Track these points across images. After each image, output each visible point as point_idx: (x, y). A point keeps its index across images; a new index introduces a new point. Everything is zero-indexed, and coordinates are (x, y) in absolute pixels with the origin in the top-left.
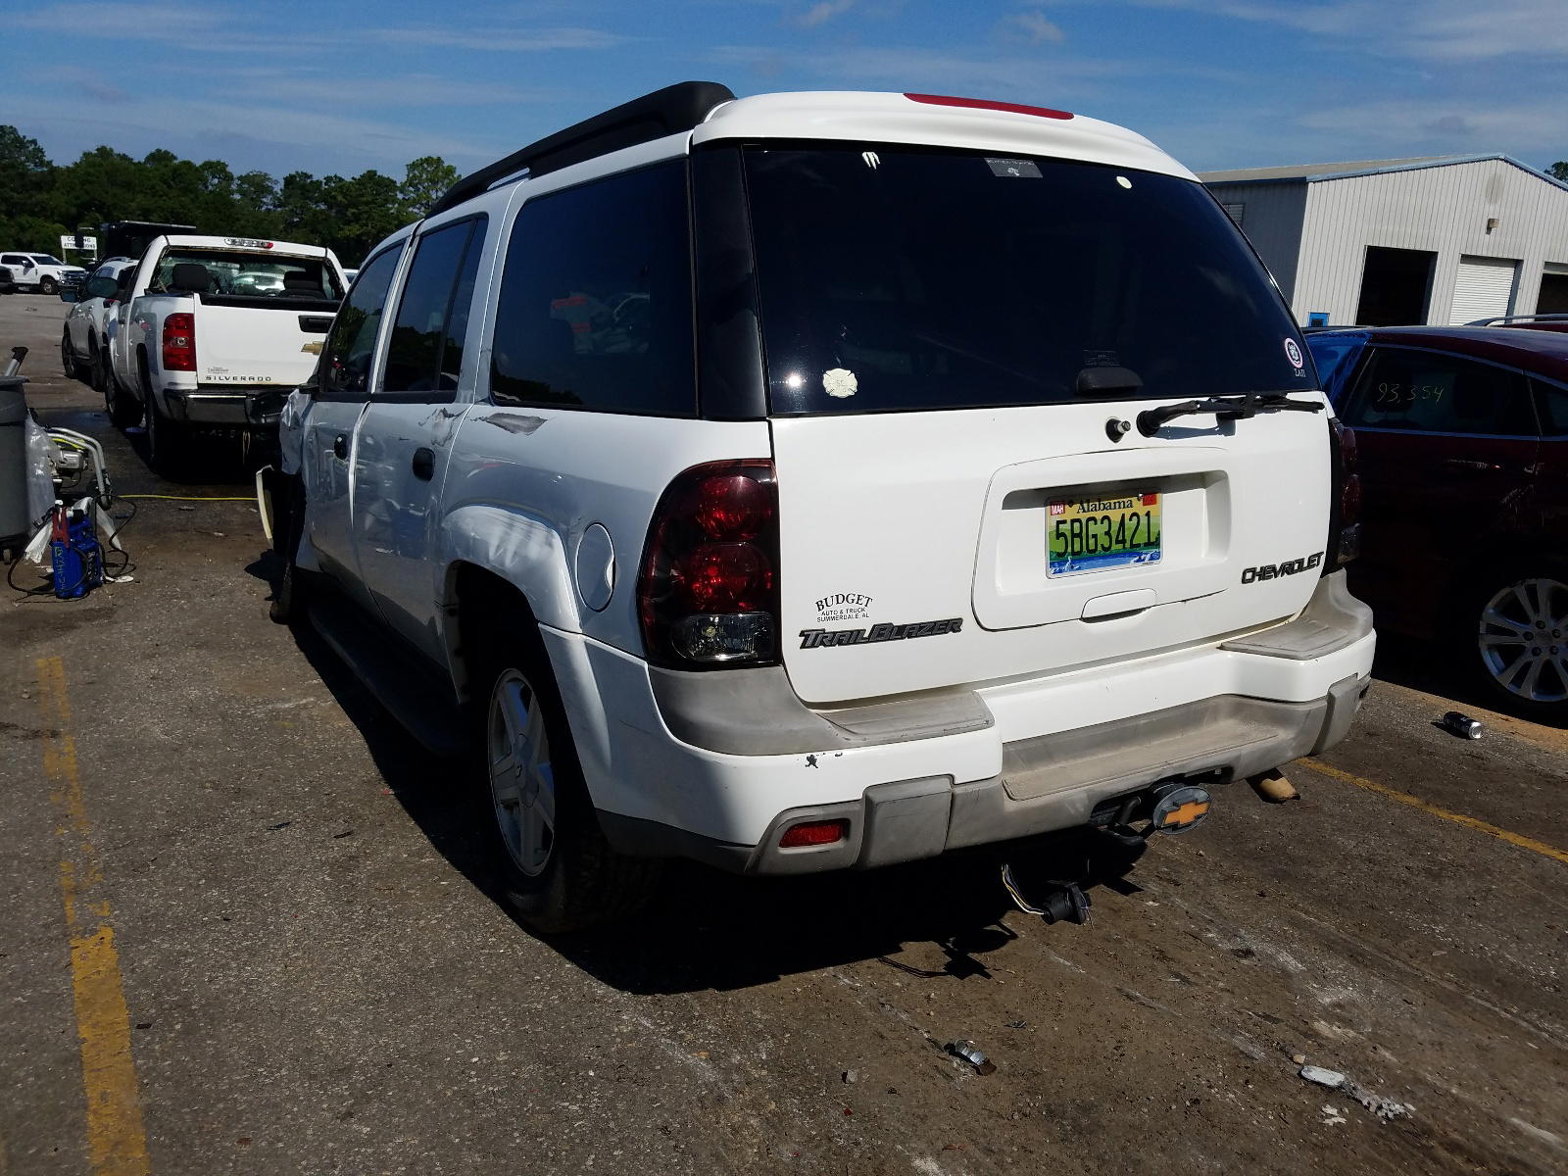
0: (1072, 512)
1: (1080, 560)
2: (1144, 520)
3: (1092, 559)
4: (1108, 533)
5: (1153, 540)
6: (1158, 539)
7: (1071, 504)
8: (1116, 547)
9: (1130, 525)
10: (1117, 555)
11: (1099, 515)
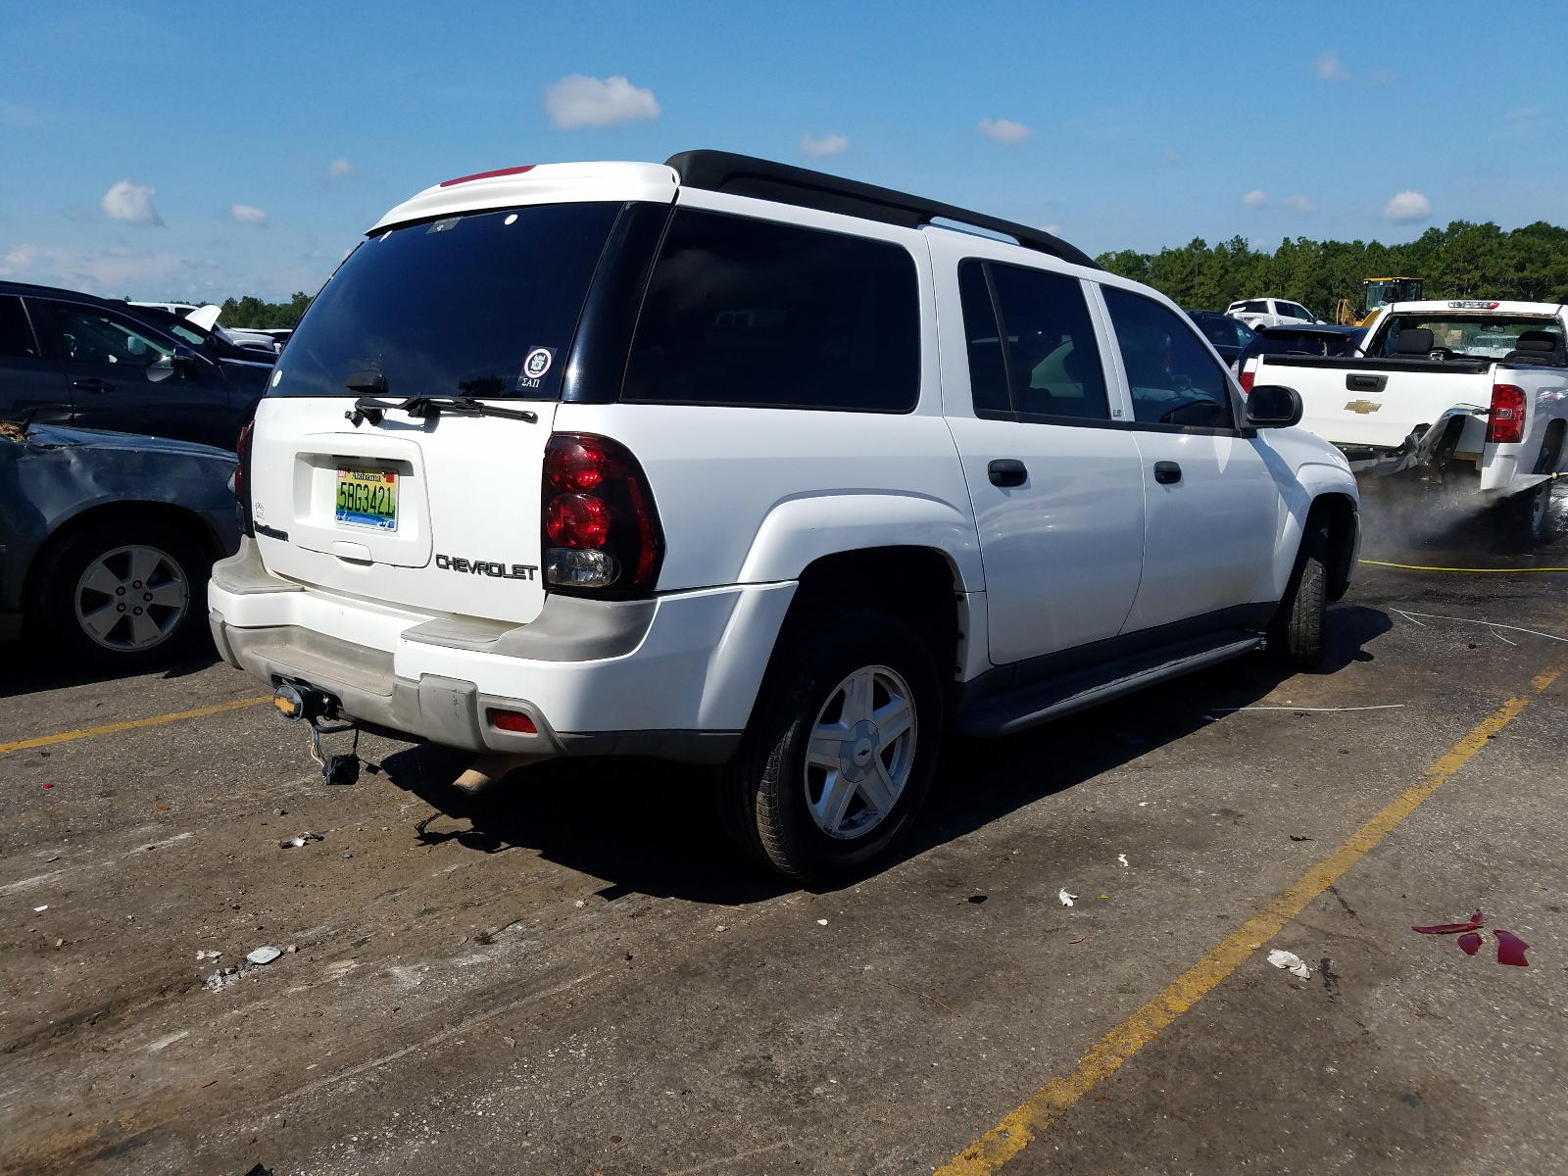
0: (349, 477)
1: (352, 515)
2: (386, 495)
3: (357, 515)
4: (367, 498)
5: (391, 511)
6: (394, 511)
7: (349, 471)
8: (371, 511)
9: (379, 495)
10: (369, 517)
11: (363, 483)
